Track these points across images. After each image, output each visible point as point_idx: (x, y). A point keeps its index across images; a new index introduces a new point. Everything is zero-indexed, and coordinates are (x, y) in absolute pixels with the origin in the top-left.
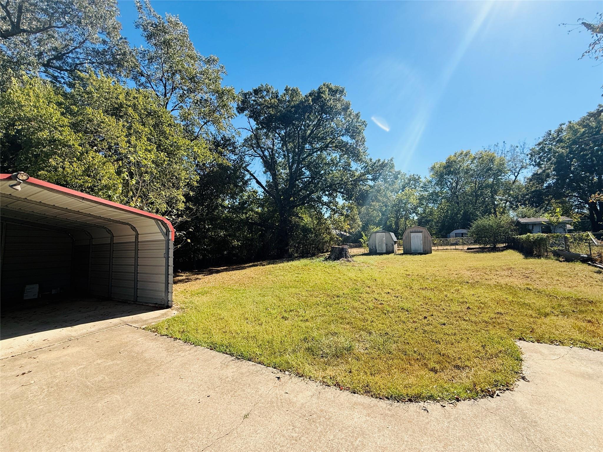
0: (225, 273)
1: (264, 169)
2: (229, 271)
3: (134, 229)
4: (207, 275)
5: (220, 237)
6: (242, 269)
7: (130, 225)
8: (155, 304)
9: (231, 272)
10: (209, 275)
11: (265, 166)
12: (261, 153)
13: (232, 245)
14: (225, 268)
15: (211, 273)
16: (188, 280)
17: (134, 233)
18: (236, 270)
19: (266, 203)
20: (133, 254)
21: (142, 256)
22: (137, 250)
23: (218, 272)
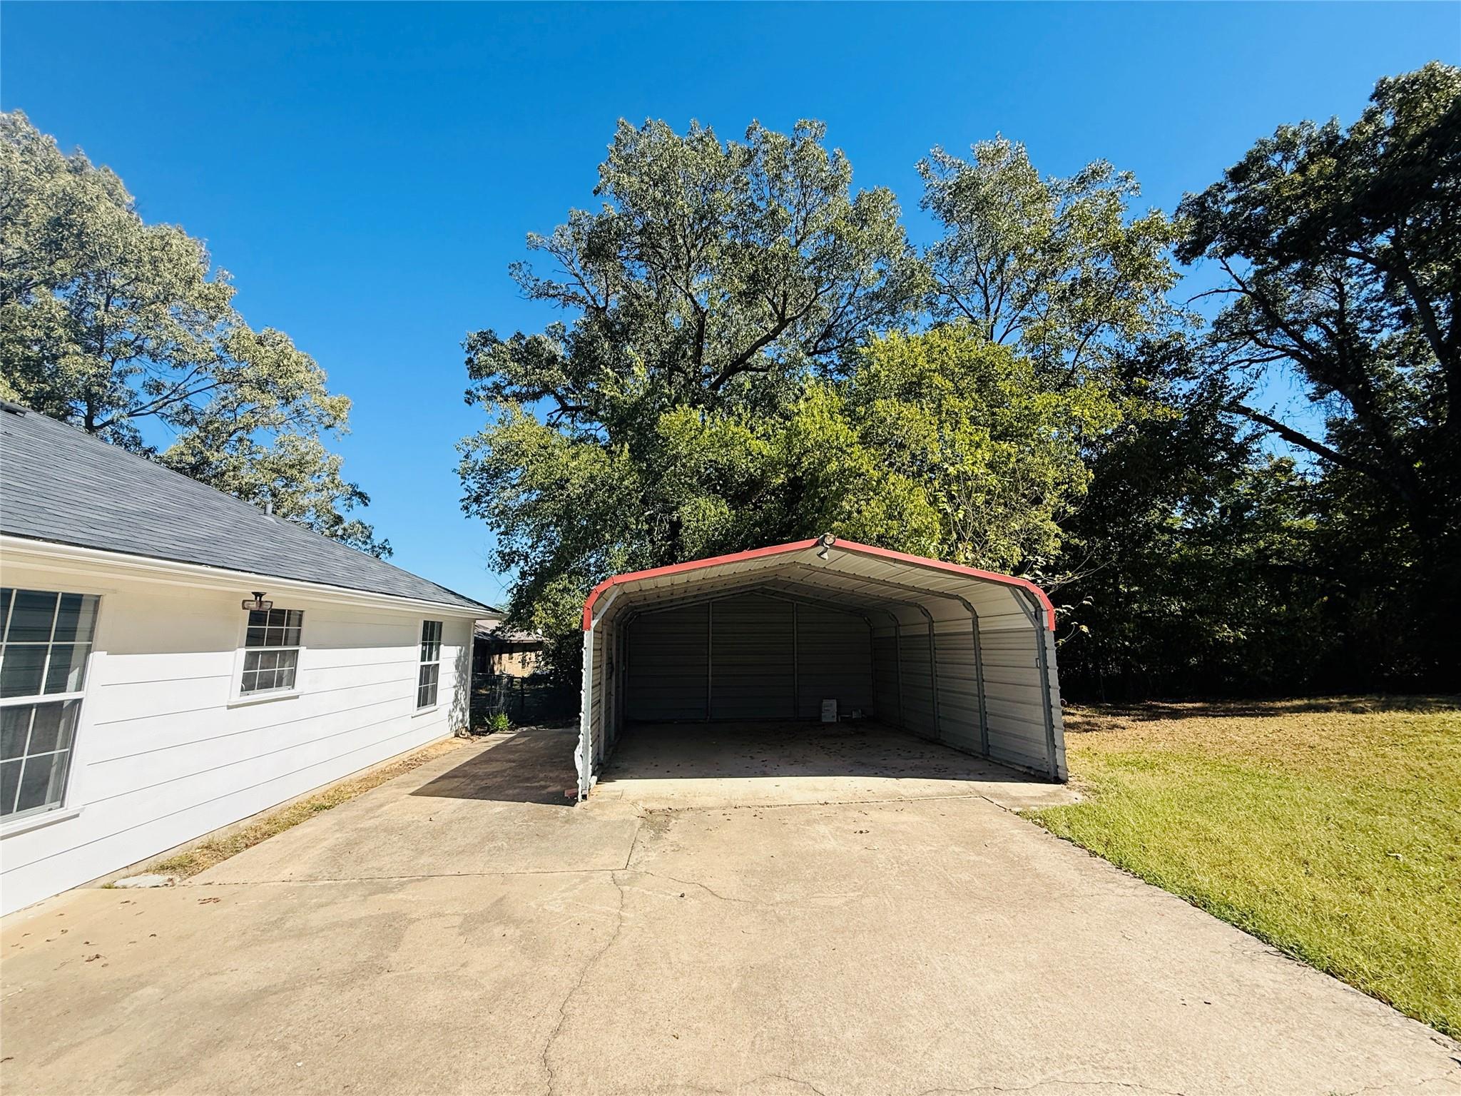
0: (1200, 719)
1: (1310, 388)
2: (1214, 716)
3: (968, 606)
4: (1143, 720)
5: (1168, 616)
6: (1263, 716)
7: (961, 599)
8: (1028, 768)
9: (1222, 720)
10: (1149, 720)
11: (1312, 379)
12: (1290, 342)
13: (1215, 639)
14: (1198, 705)
15: (1154, 715)
16: (1090, 727)
17: (969, 614)
18: (1242, 716)
19: (1338, 496)
20: (971, 657)
21: (991, 662)
22: (978, 649)
23: (1175, 715)
